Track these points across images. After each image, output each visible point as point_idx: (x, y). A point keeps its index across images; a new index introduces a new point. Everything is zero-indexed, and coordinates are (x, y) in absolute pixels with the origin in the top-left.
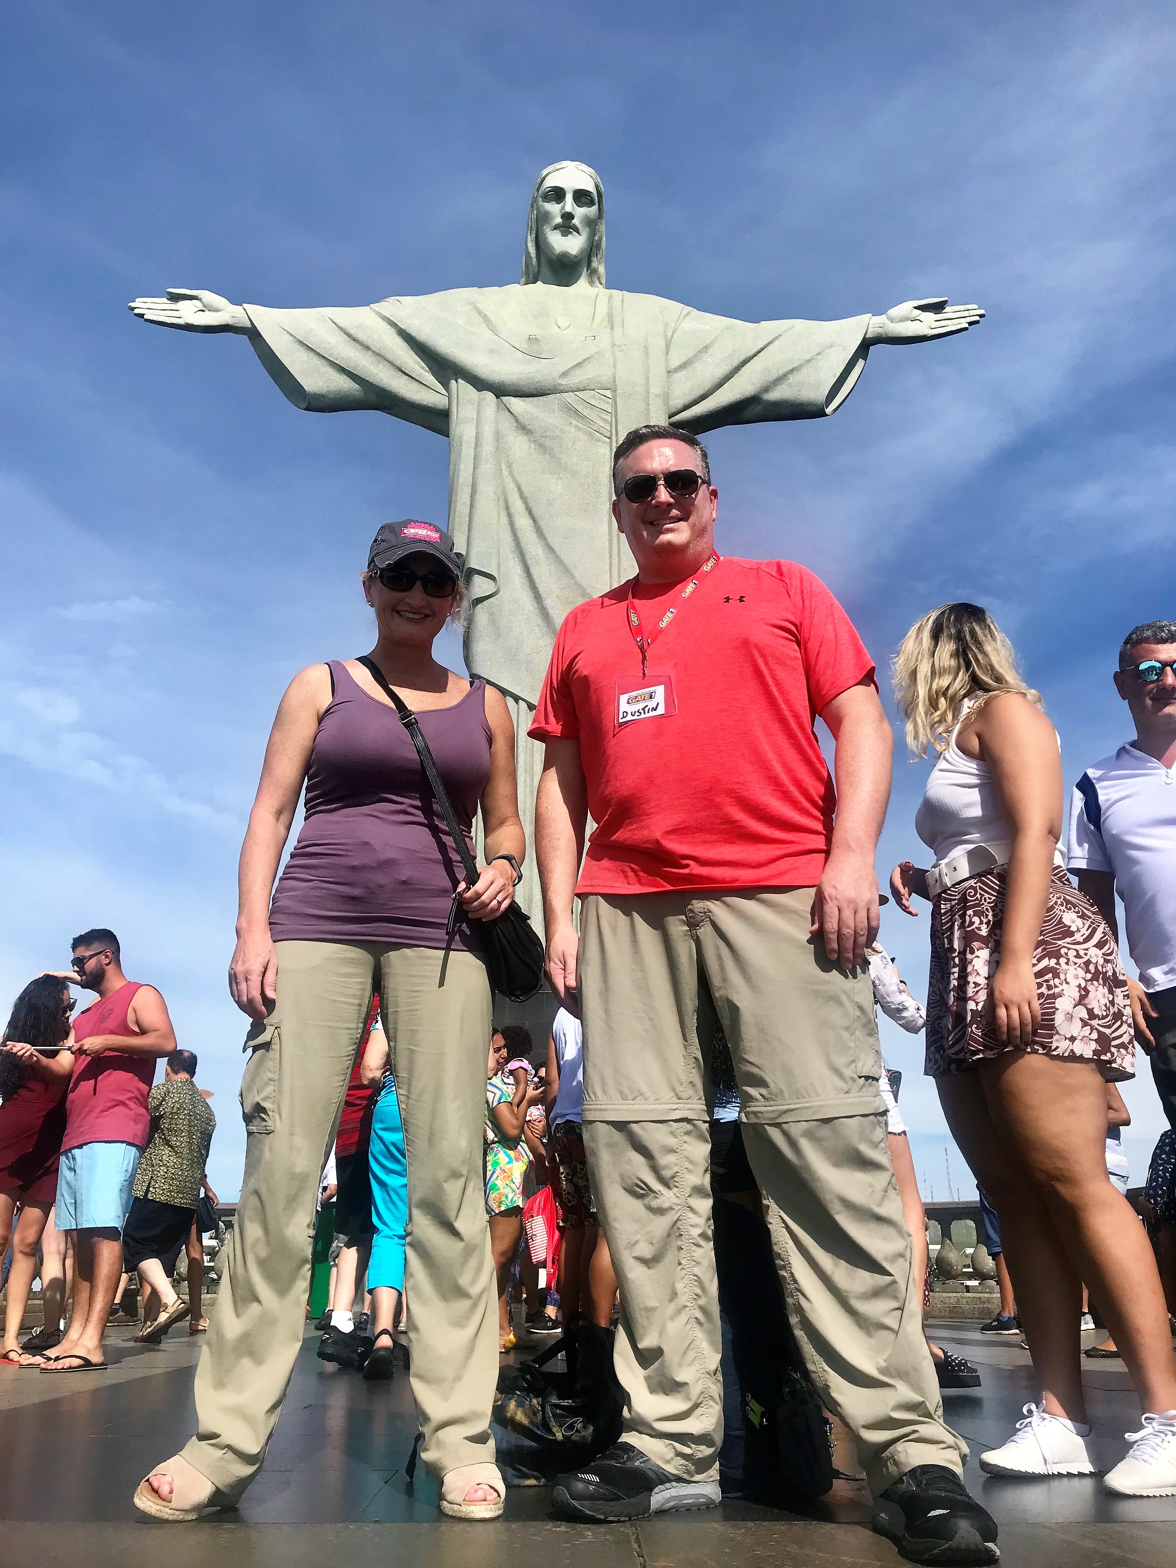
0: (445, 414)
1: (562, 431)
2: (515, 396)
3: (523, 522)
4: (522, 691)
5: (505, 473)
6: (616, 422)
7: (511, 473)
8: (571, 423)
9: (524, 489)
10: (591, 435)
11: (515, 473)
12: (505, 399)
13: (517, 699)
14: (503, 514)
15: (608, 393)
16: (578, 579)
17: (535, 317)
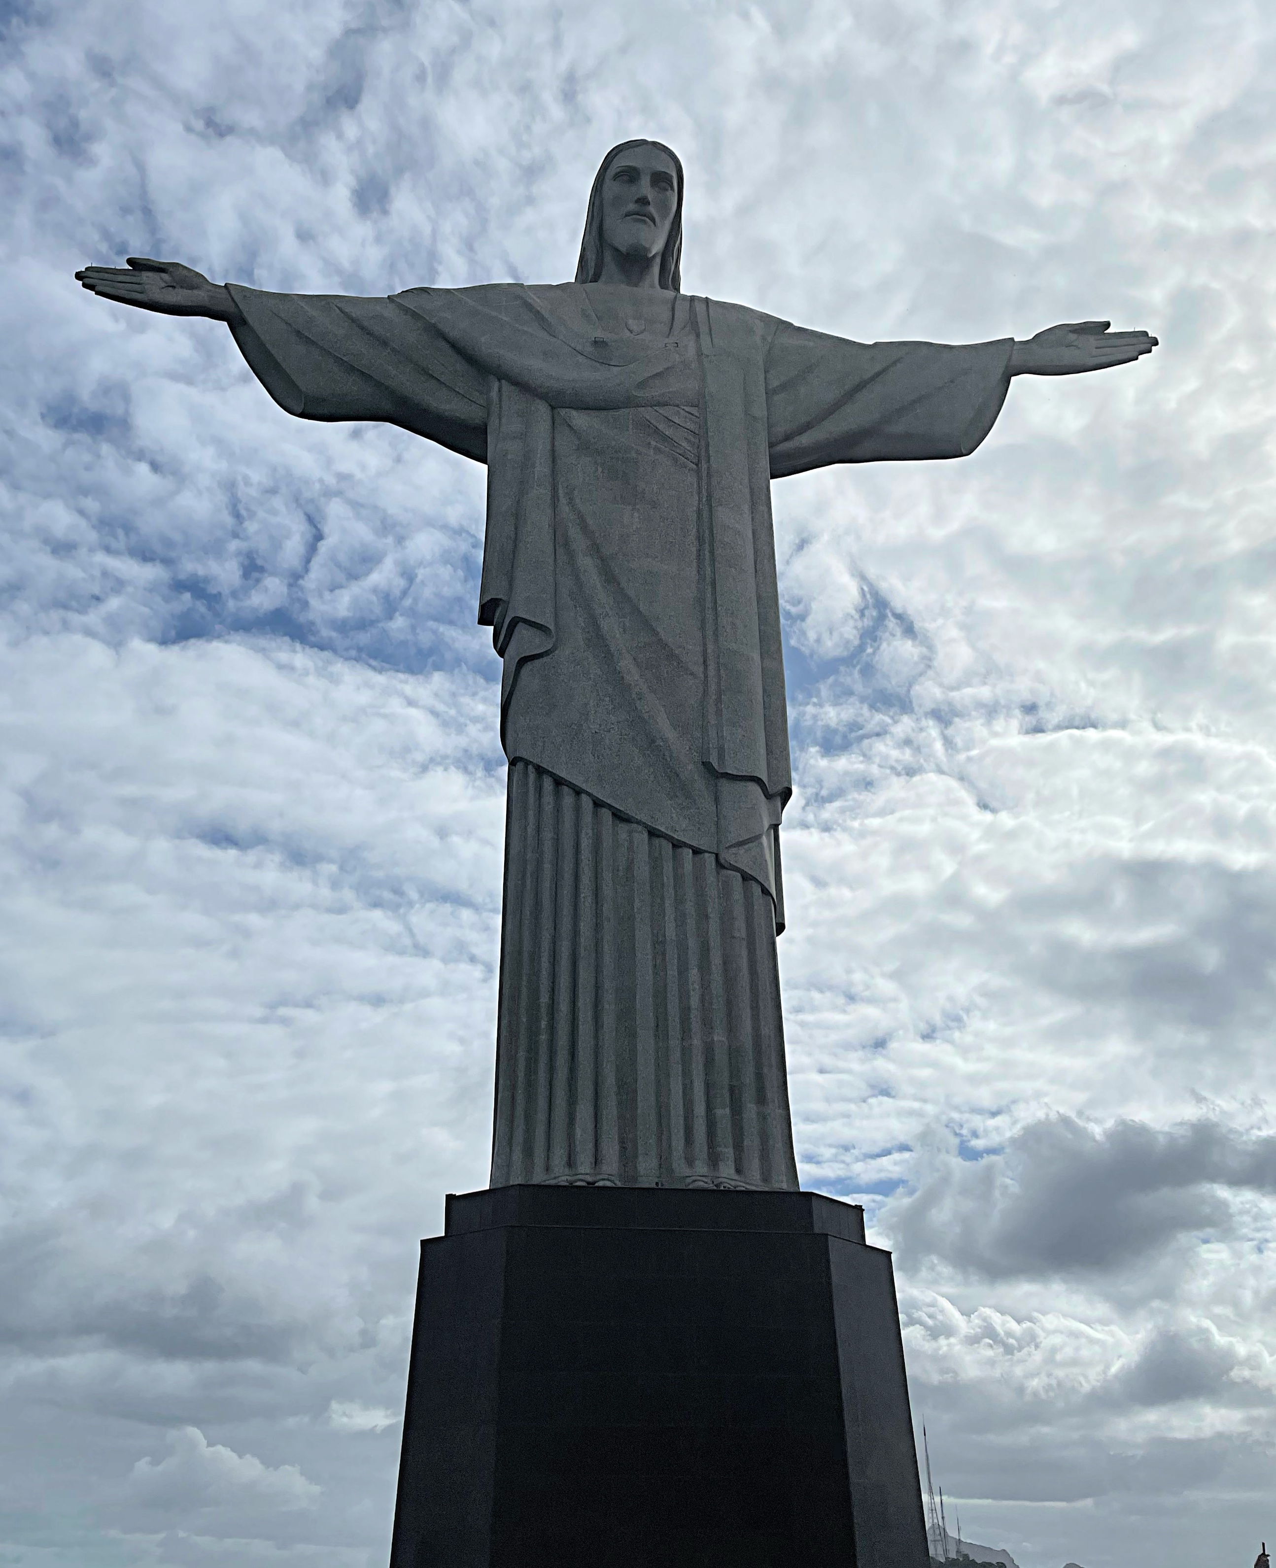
0: (482, 431)
1: (638, 453)
2: (577, 408)
3: (586, 562)
4: (586, 781)
5: (563, 500)
6: (707, 445)
7: (571, 502)
8: (649, 444)
9: (590, 521)
10: (676, 460)
11: (578, 501)
12: (563, 412)
13: (578, 792)
14: (560, 550)
15: (694, 411)
16: (662, 635)
17: (599, 318)
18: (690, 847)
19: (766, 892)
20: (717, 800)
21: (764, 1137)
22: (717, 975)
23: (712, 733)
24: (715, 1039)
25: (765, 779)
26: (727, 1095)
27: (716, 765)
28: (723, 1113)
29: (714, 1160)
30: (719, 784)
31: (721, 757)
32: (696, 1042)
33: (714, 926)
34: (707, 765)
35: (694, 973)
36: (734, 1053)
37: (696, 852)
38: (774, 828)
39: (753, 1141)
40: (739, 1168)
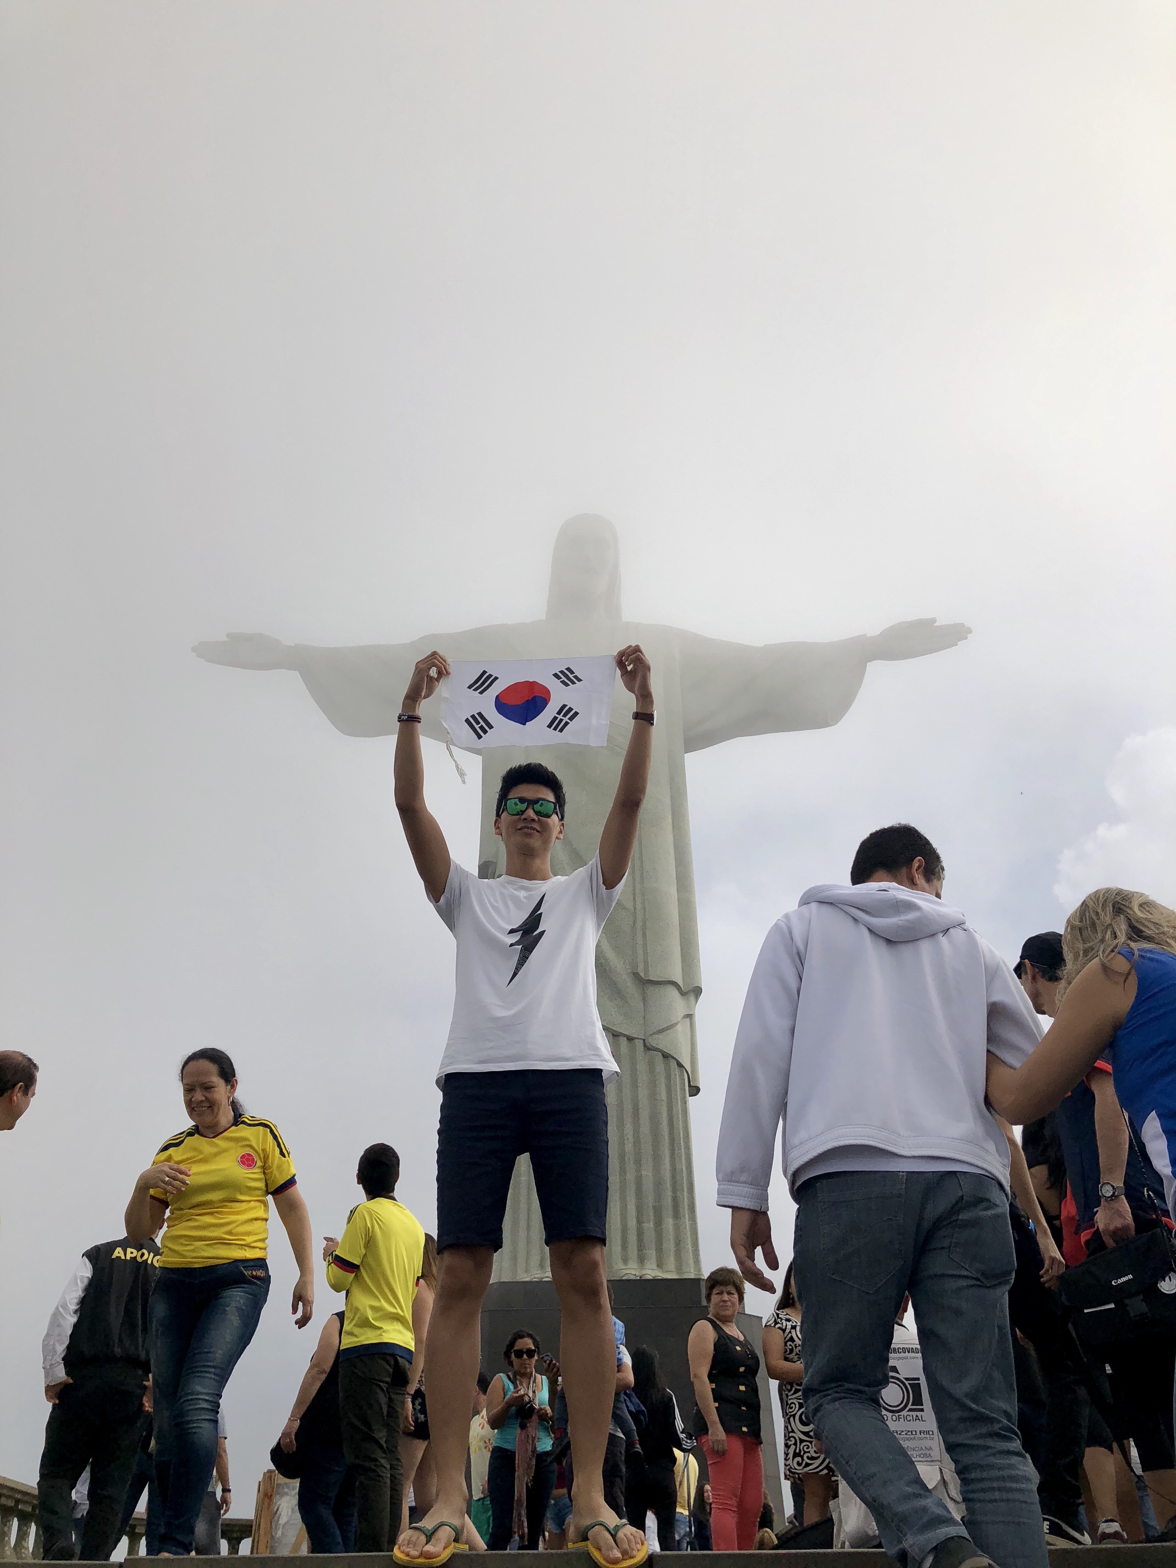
18: (625, 1035)
19: (680, 1065)
20: (644, 1000)
21: (678, 1242)
22: (645, 1128)
23: (640, 951)
24: (643, 1173)
25: (680, 983)
26: (651, 1213)
27: (642, 975)
28: (649, 1226)
29: (642, 1260)
30: (645, 988)
31: (646, 969)
32: (631, 1176)
33: (643, 1093)
34: (636, 975)
35: (629, 1128)
36: (658, 1185)
37: (630, 1039)
38: (690, 1016)
39: (669, 1245)
40: (660, 1265)
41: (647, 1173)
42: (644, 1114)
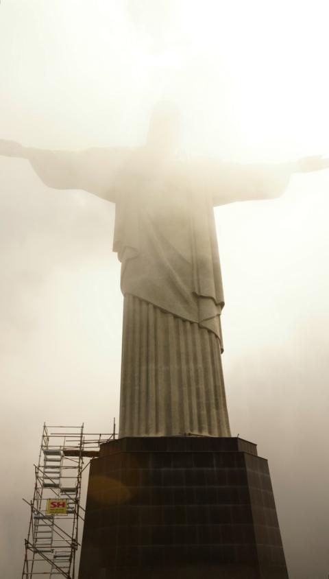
4: (151, 299)
13: (148, 303)
18: (189, 321)
19: (216, 336)
20: (198, 305)
21: (219, 421)
22: (200, 365)
23: (196, 282)
24: (200, 386)
25: (215, 298)
26: (205, 406)
27: (197, 292)
28: (204, 412)
29: (200, 430)
30: (199, 300)
31: (199, 291)
32: (194, 388)
33: (198, 348)
34: (194, 294)
36: (207, 393)
37: (192, 323)
38: (219, 315)
39: (214, 423)
40: (210, 432)
41: (202, 387)
42: (200, 358)
